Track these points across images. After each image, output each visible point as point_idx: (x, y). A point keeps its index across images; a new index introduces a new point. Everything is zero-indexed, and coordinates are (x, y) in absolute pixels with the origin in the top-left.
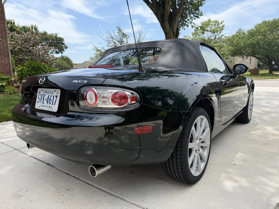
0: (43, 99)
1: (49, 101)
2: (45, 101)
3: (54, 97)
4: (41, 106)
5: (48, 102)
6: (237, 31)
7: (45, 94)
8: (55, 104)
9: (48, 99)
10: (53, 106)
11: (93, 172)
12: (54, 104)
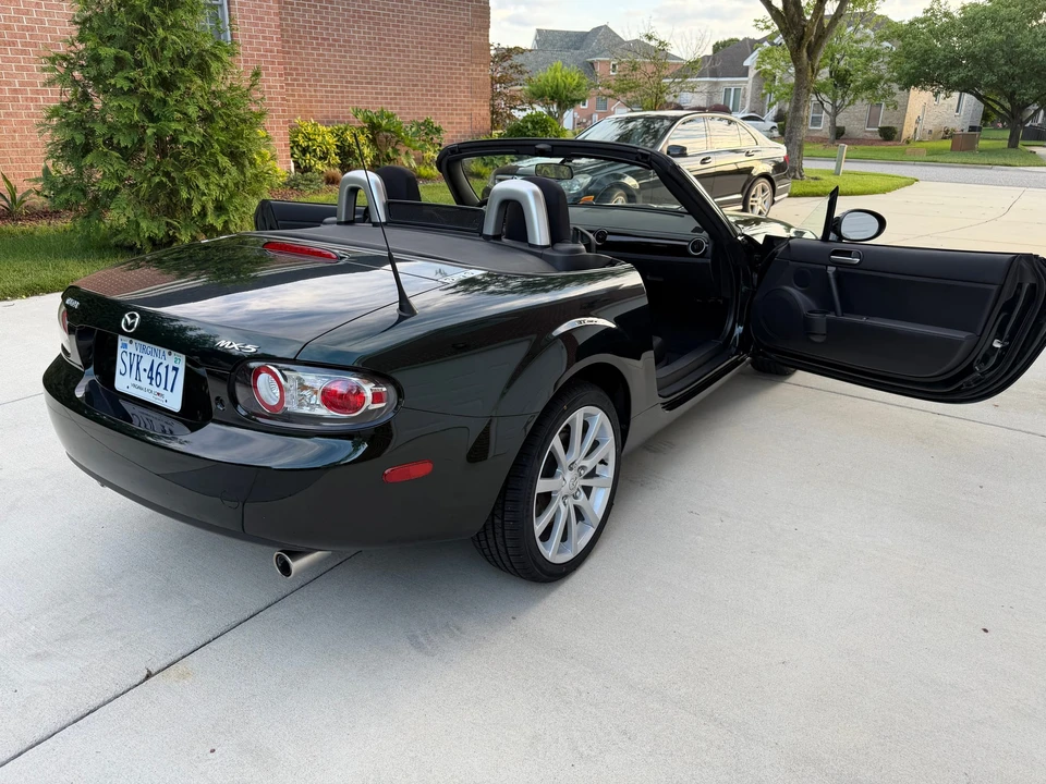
0: (138, 368)
1: (154, 376)
2: (144, 375)
3: (167, 367)
4: (134, 386)
5: (151, 378)
6: (928, 7)
7: (140, 354)
8: (172, 390)
9: (151, 369)
10: (167, 394)
11: (286, 569)
12: (169, 387)
